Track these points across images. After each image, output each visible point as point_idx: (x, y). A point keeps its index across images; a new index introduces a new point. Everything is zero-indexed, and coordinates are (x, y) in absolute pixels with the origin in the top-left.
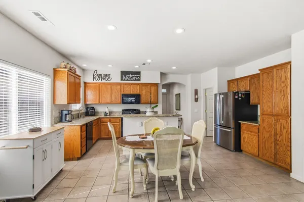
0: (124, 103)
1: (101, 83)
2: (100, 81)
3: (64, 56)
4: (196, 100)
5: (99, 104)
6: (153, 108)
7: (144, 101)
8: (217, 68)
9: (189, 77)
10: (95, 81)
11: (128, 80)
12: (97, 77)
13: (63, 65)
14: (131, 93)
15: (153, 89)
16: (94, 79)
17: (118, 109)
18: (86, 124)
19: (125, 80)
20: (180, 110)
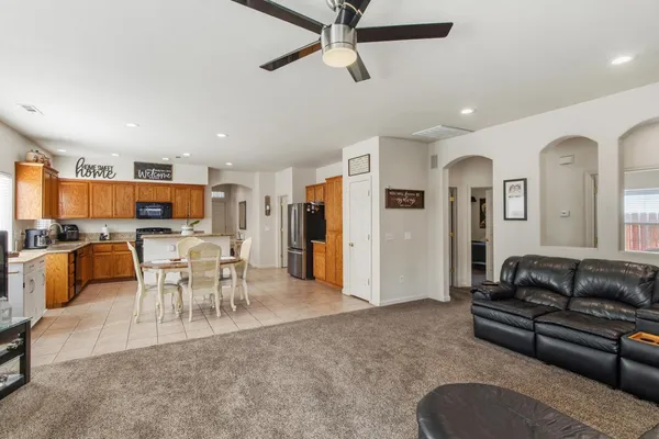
0: (140, 217)
1: (93, 182)
2: (91, 178)
3: (29, 139)
4: (268, 213)
5: (90, 217)
6: (192, 225)
7: (179, 215)
8: (291, 169)
9: (257, 176)
10: (80, 177)
11: (148, 178)
12: (85, 171)
13: (32, 156)
14: (155, 199)
15: (195, 193)
16: (77, 173)
17: (127, 229)
18: (75, 252)
19: (142, 178)
20: (245, 228)
